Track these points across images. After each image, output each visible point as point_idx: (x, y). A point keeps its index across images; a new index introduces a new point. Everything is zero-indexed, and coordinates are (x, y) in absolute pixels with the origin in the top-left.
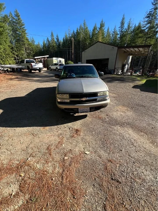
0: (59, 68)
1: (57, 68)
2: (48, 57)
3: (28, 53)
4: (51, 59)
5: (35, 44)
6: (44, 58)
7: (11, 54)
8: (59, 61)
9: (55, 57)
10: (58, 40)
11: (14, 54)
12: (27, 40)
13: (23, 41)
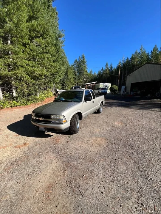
0: (100, 92)
1: (99, 92)
2: (96, 83)
3: (85, 81)
4: (98, 84)
5: (92, 73)
6: (93, 84)
7: (73, 82)
8: (105, 86)
9: (102, 82)
10: (111, 68)
11: (75, 82)
12: (86, 72)
13: (83, 73)
